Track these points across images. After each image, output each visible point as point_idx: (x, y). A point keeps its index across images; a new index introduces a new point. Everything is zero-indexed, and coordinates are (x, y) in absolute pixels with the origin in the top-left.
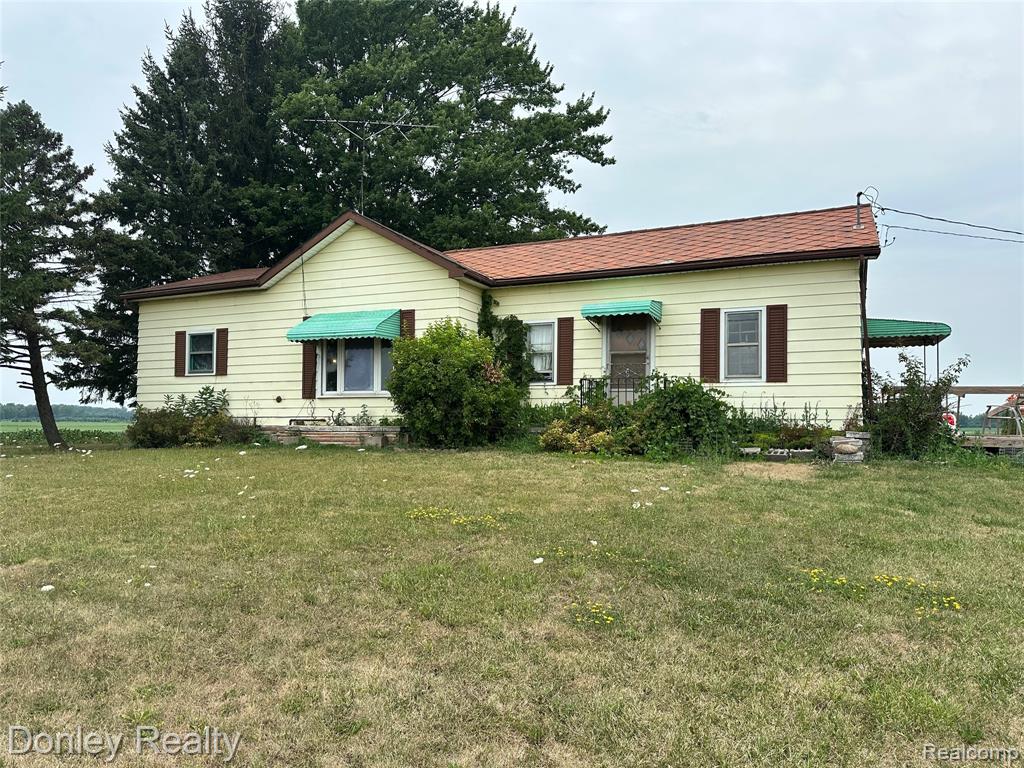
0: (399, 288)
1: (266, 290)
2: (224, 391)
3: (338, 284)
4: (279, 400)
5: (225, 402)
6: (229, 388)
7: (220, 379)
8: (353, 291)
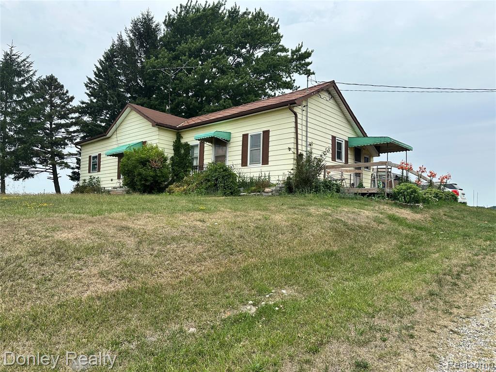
0: (142, 133)
1: (110, 137)
2: (98, 178)
3: (127, 133)
4: (112, 180)
5: (99, 181)
6: (100, 176)
7: (99, 173)
8: (131, 135)
